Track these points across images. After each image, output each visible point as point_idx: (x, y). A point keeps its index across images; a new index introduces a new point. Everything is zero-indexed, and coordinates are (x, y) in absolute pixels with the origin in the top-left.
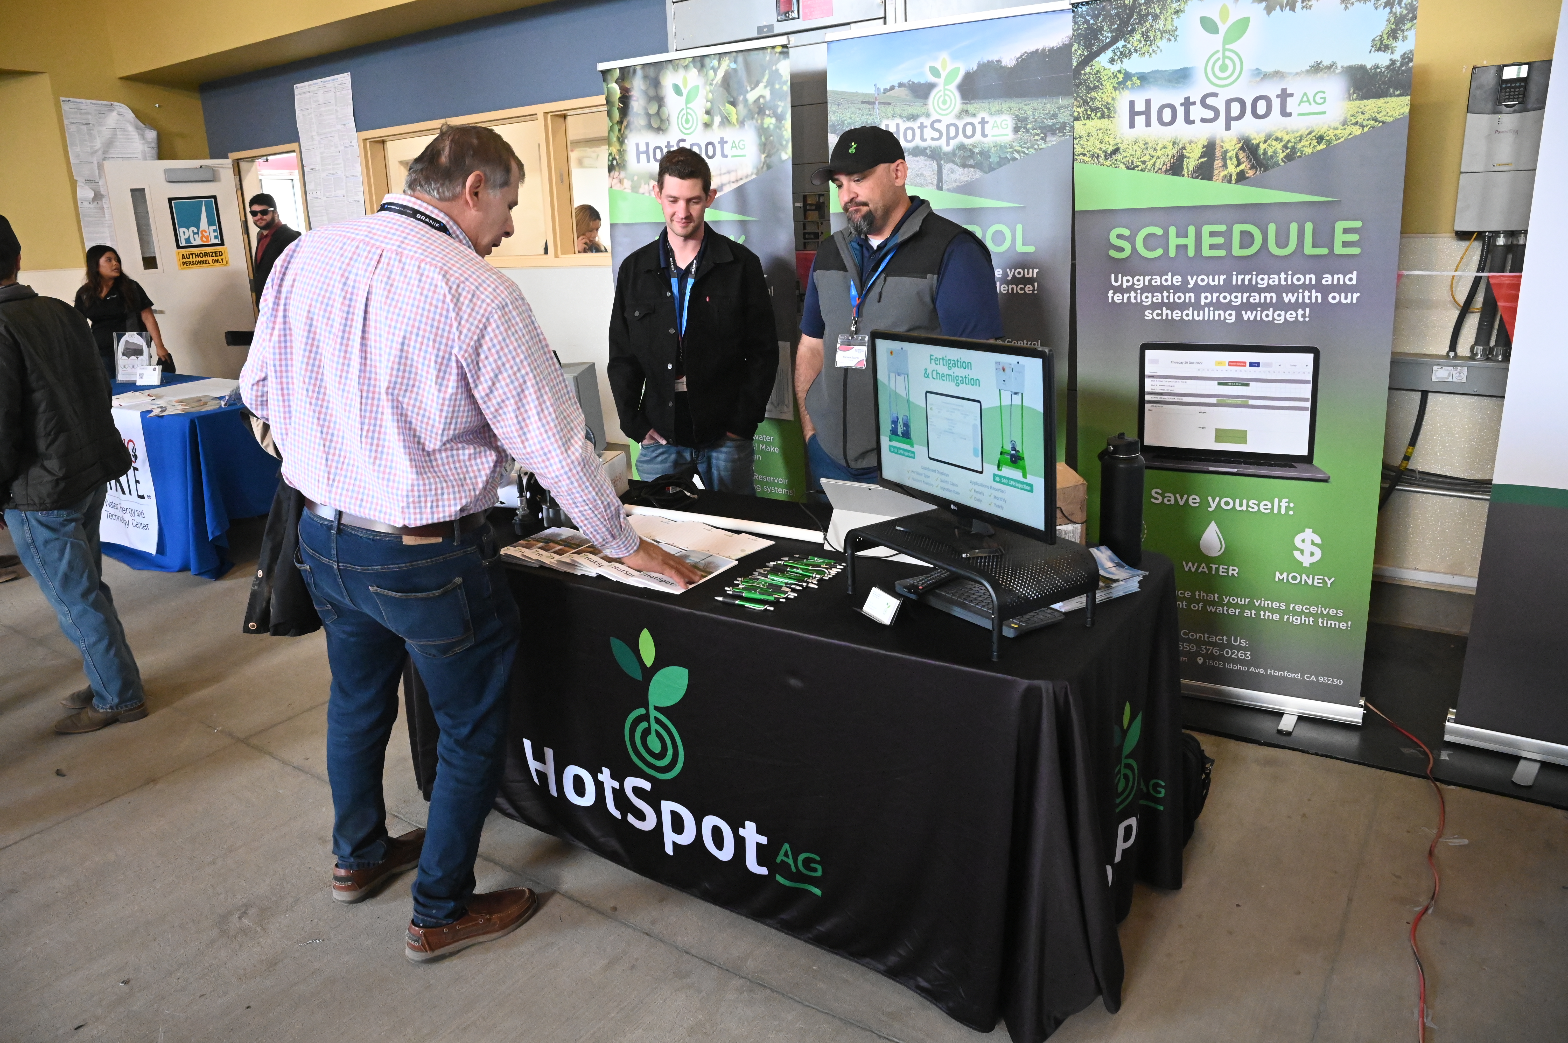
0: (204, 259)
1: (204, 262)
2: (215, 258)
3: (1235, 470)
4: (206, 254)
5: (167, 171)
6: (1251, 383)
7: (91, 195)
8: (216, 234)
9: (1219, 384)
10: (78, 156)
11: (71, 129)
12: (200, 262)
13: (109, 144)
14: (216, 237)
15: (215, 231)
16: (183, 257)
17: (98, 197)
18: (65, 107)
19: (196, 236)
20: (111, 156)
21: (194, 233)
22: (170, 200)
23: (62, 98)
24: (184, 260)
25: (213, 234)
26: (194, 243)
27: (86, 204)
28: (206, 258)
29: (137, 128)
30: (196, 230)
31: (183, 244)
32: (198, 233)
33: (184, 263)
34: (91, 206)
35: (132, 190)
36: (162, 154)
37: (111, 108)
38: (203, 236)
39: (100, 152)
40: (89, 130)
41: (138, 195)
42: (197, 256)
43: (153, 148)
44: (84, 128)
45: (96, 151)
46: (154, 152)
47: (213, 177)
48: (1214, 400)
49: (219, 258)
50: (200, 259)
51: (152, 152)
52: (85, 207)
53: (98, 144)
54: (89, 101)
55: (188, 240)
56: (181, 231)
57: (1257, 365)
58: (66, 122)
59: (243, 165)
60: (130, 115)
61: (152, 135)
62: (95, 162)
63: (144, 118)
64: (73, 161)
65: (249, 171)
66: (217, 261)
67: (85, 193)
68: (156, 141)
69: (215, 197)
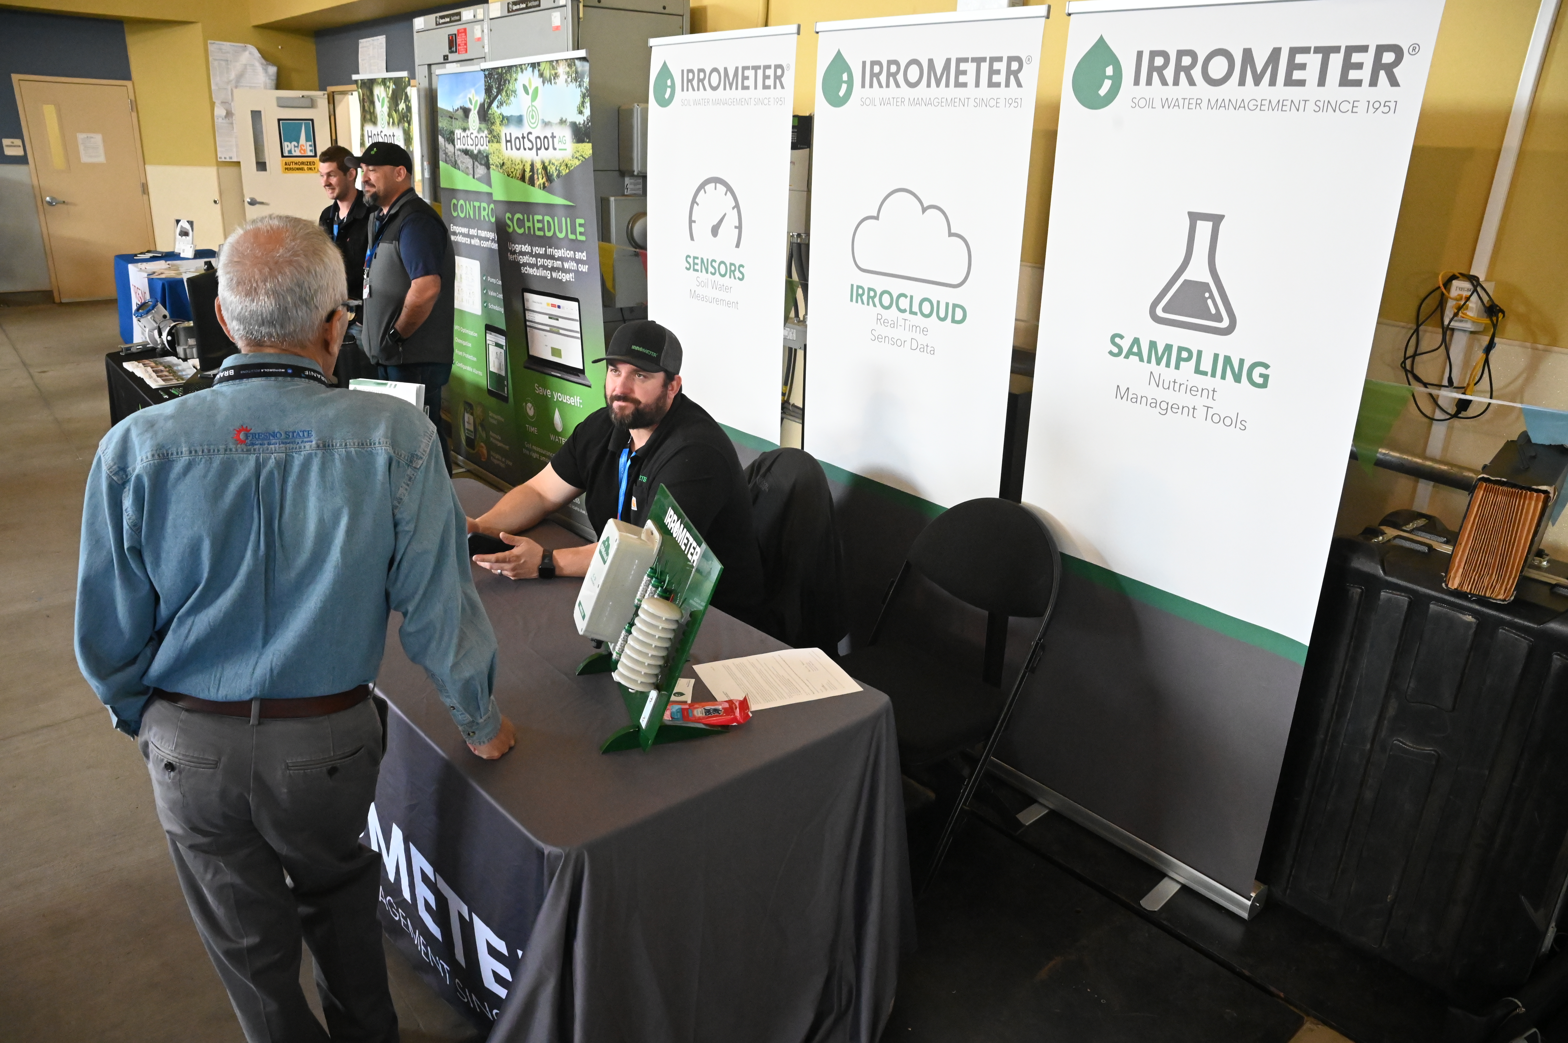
0: (301, 166)
1: (302, 169)
2: (309, 166)
3: (560, 375)
4: (303, 163)
5: (278, 99)
6: (559, 319)
7: (224, 113)
8: (311, 148)
9: (550, 318)
10: (217, 84)
11: (214, 64)
12: (298, 169)
13: (240, 76)
14: (311, 151)
15: (310, 146)
16: (286, 164)
17: (229, 114)
18: (211, 48)
19: (296, 149)
20: (241, 84)
21: (295, 146)
22: (279, 120)
23: (209, 41)
24: (286, 166)
25: (309, 148)
26: (294, 154)
27: (220, 120)
28: (303, 166)
29: (262, 64)
30: (296, 145)
31: (286, 154)
32: (298, 147)
33: (286, 169)
34: (224, 121)
35: (252, 111)
36: (279, 86)
37: (245, 49)
38: (301, 149)
39: (234, 82)
40: (228, 64)
41: (256, 115)
42: (296, 164)
43: (272, 80)
44: (223, 63)
45: (231, 81)
46: (273, 83)
47: (312, 104)
48: (548, 328)
49: (313, 167)
50: (298, 166)
51: (271, 83)
52: (219, 121)
53: (233, 76)
54: (228, 43)
55: (290, 152)
56: (285, 144)
57: (559, 307)
58: (210, 59)
59: (337, 97)
60: (257, 54)
61: (273, 70)
62: (230, 89)
63: (267, 57)
64: (213, 87)
65: (341, 101)
66: (310, 169)
67: (220, 111)
68: (275, 75)
69: (312, 120)
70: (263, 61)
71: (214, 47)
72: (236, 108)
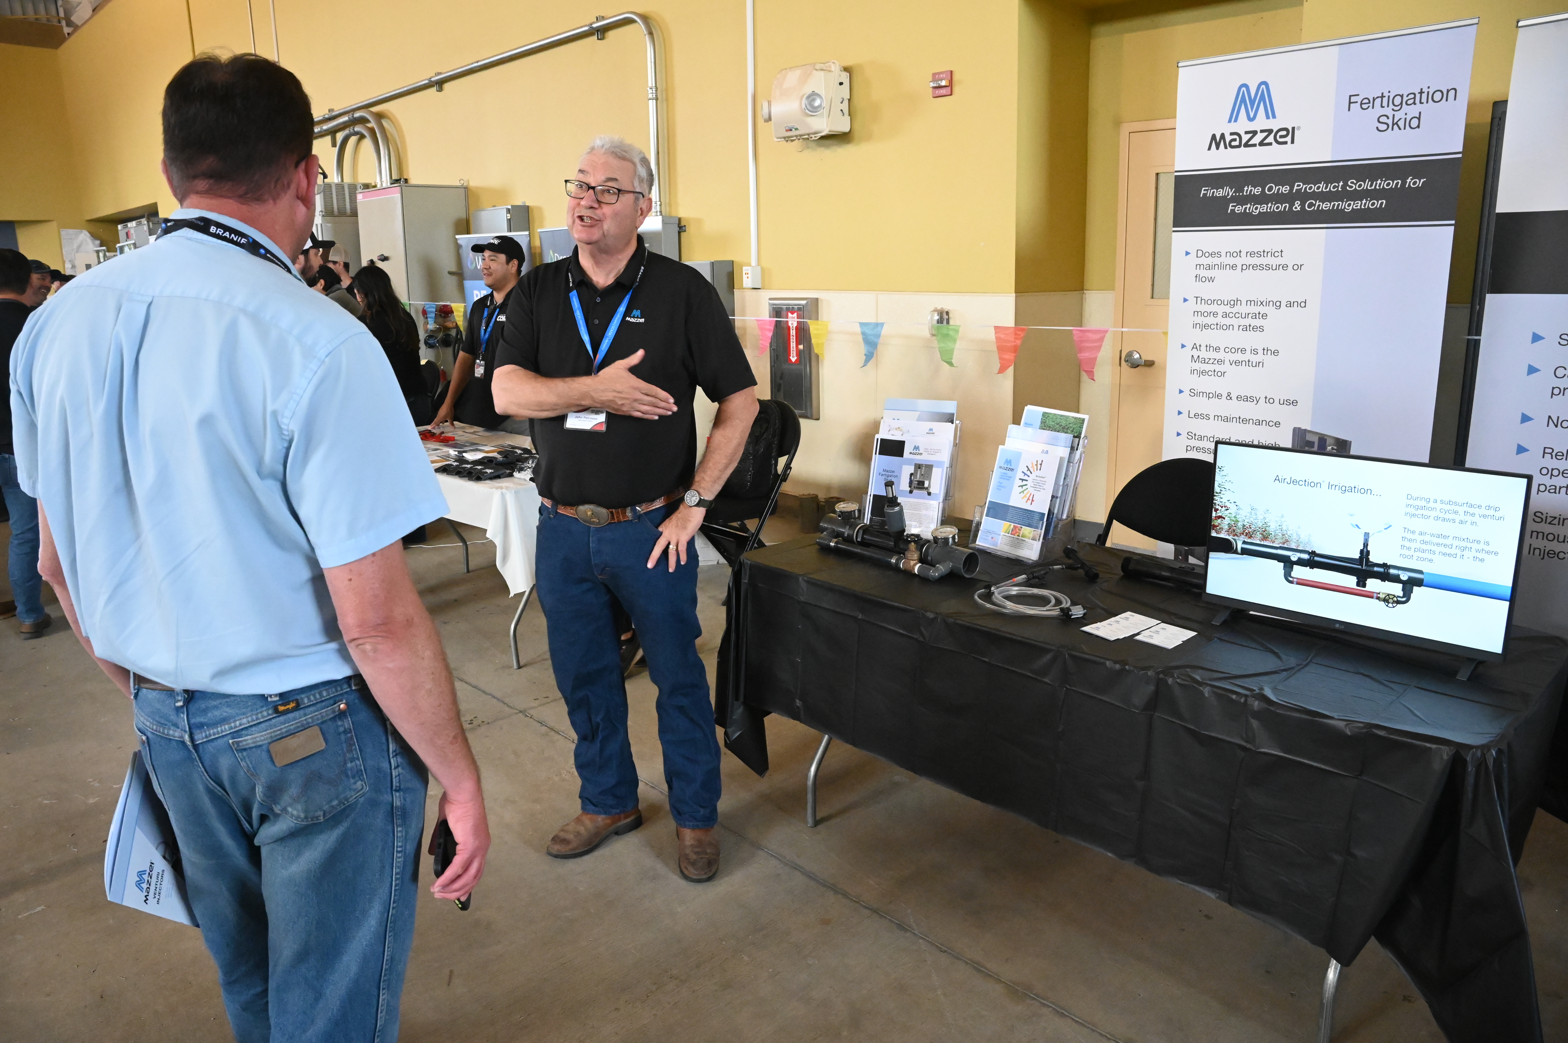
70: (92, 238)
71: (64, 232)
72: (77, 263)
